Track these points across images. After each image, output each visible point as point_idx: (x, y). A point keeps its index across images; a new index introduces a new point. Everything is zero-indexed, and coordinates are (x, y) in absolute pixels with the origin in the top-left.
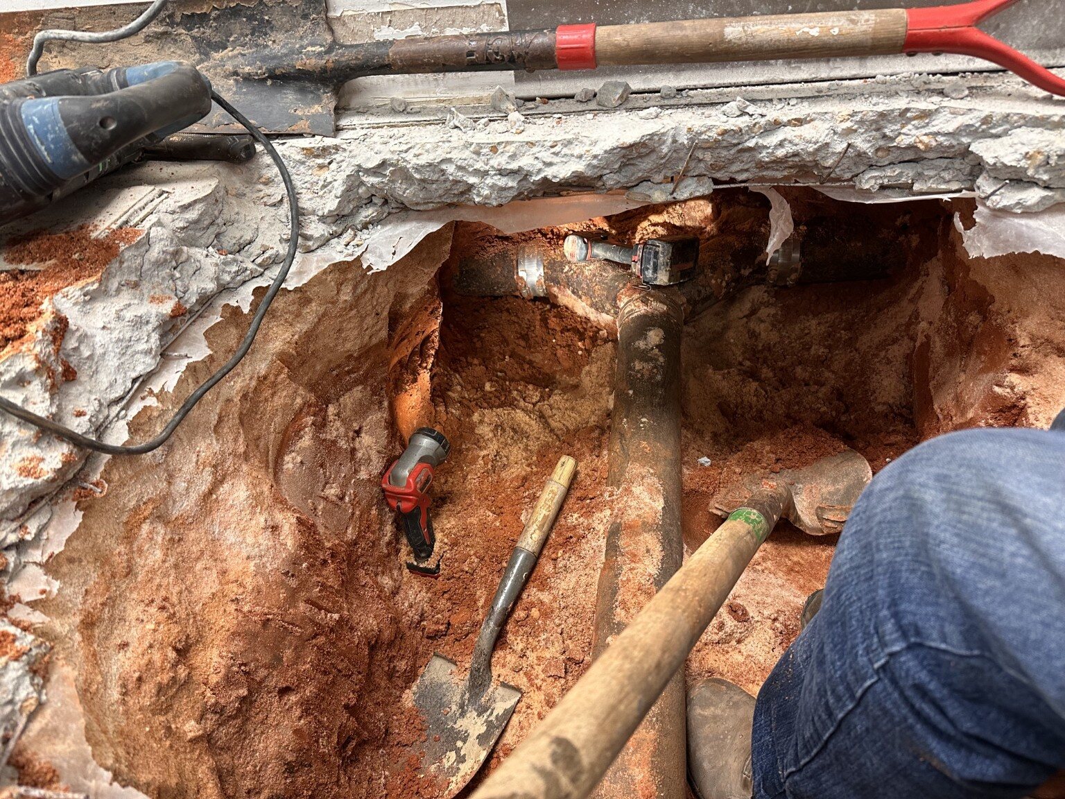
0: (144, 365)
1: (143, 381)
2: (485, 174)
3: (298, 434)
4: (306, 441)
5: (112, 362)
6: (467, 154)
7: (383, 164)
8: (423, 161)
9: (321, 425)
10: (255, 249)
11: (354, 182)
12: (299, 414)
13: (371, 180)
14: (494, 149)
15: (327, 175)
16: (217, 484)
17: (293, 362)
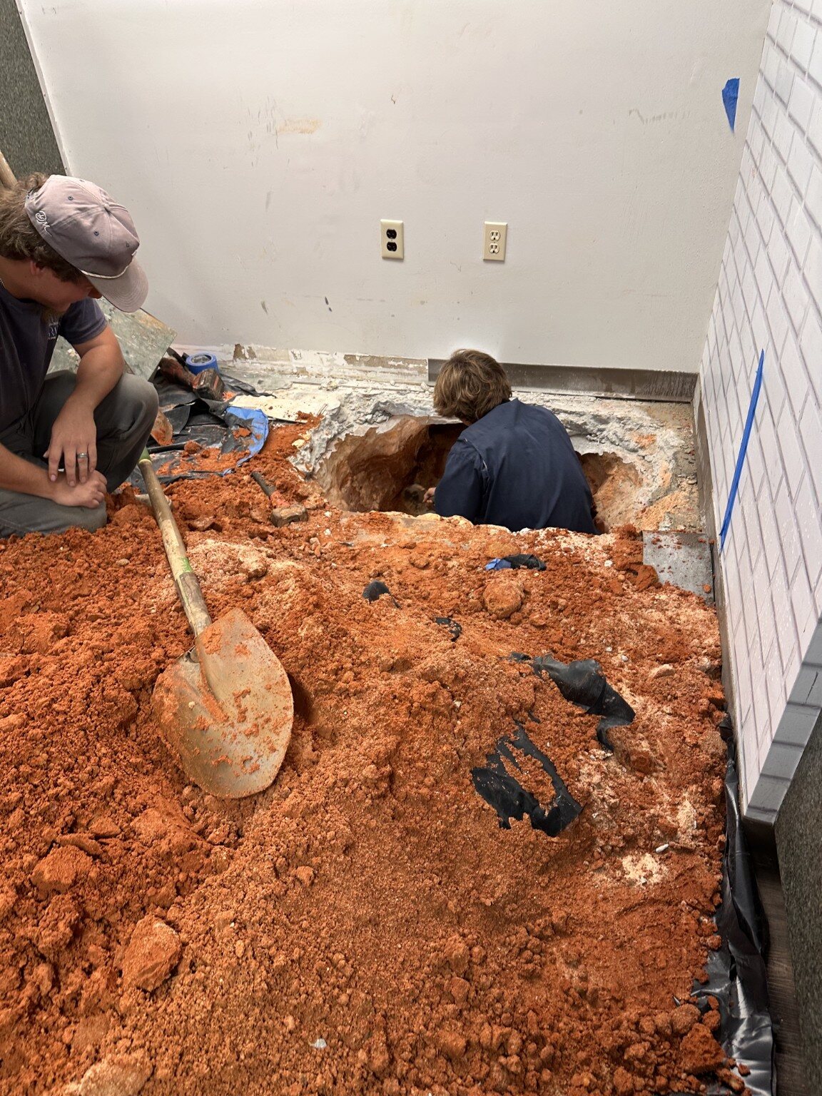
0: (323, 451)
1: (322, 454)
2: (415, 408)
3: (346, 482)
4: (348, 484)
5: (317, 449)
6: (412, 402)
7: (387, 402)
8: (399, 402)
9: (352, 481)
10: (346, 422)
11: (377, 405)
12: (347, 476)
13: (382, 406)
14: (420, 402)
15: (369, 402)
16: (331, 488)
17: (350, 458)
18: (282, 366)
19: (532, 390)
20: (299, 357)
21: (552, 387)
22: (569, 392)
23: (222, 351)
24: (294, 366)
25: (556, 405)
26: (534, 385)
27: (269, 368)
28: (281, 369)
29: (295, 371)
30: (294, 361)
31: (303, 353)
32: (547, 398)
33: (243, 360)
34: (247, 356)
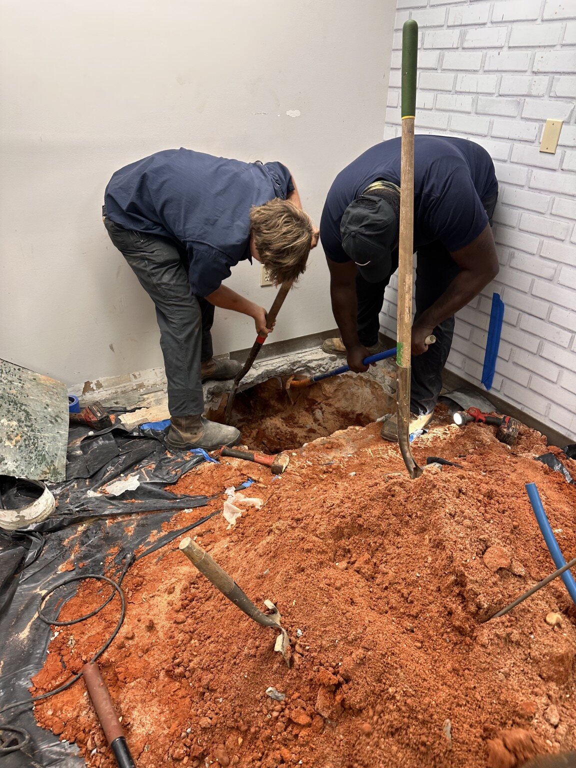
18: (125, 387)
19: (289, 354)
20: (138, 377)
21: (299, 350)
22: (308, 350)
23: (73, 391)
24: (134, 384)
25: (309, 358)
26: (290, 351)
27: (114, 392)
28: (124, 389)
29: (134, 388)
30: (134, 380)
31: (141, 372)
32: (300, 355)
33: (91, 392)
34: (95, 388)
